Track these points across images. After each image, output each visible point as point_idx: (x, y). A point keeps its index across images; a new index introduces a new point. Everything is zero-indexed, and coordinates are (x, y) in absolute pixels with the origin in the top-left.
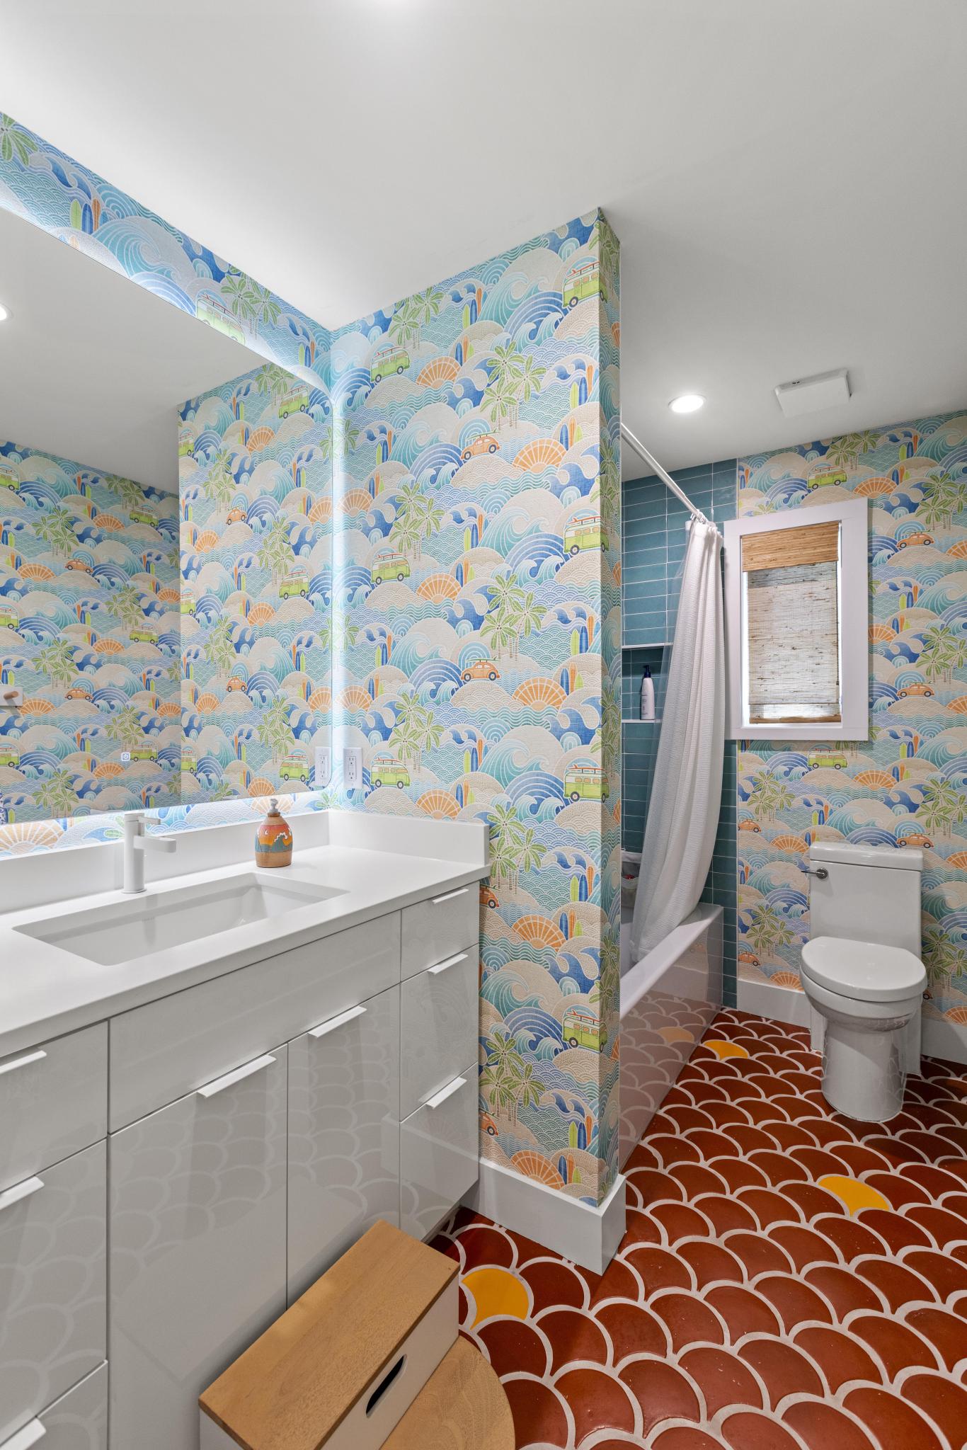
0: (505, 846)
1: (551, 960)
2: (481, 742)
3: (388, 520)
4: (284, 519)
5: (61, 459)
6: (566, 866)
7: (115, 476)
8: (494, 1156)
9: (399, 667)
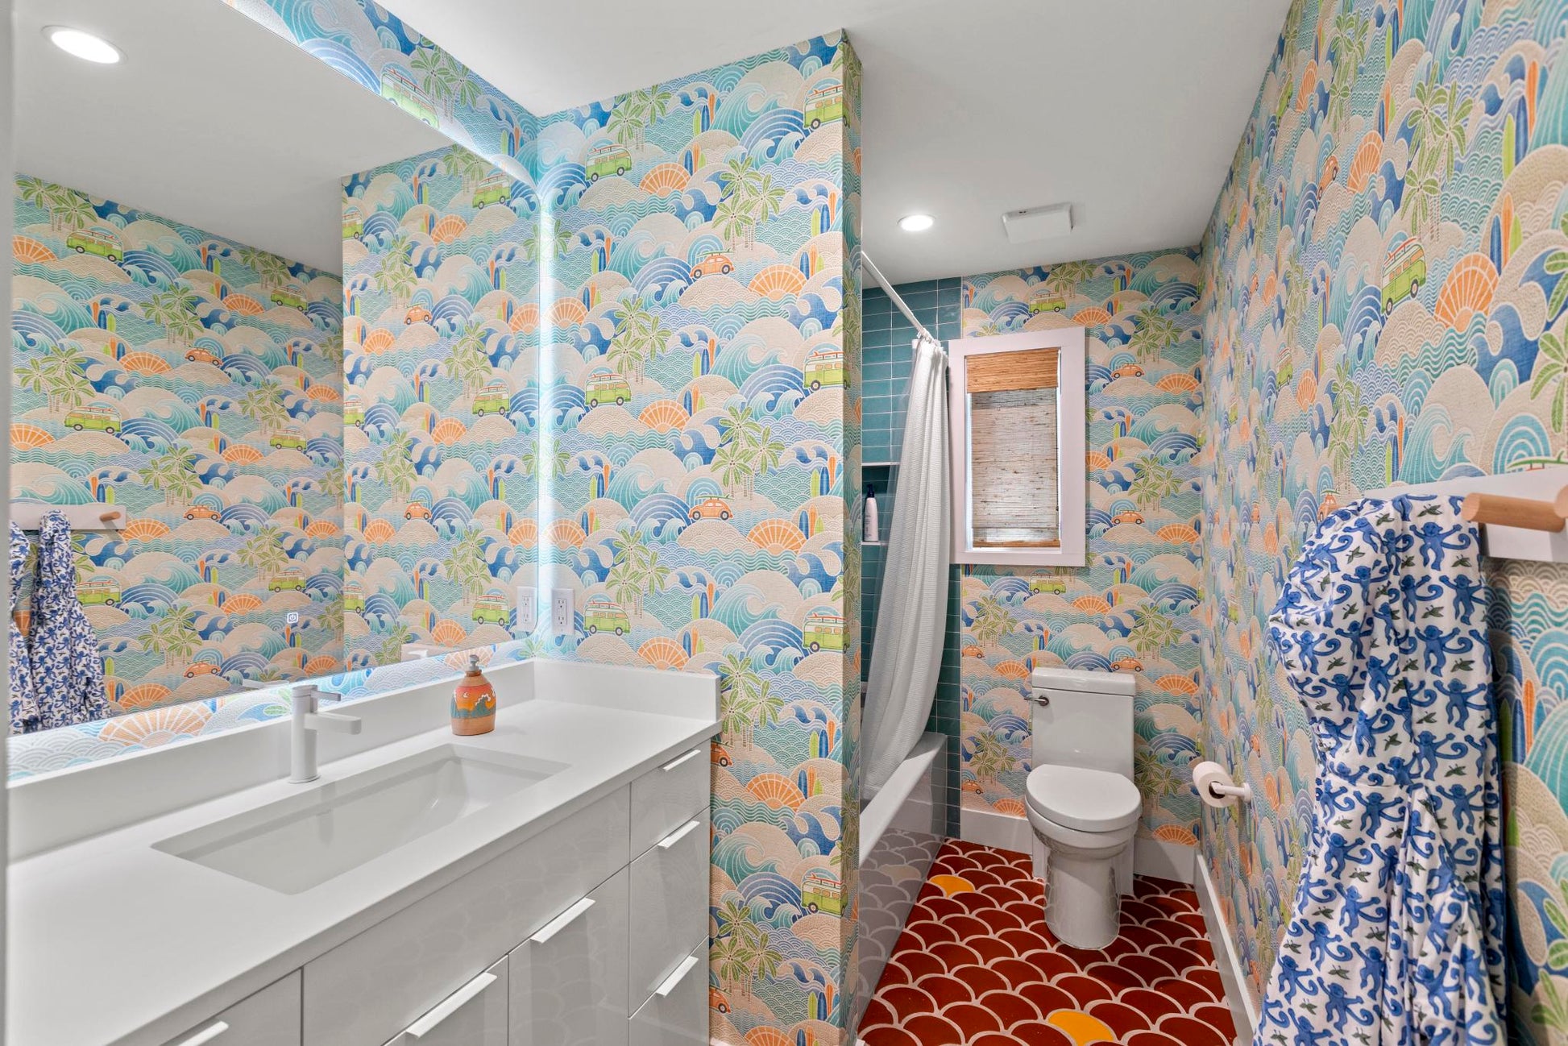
0: (739, 699)
1: (789, 821)
2: (711, 586)
3: (607, 336)
4: (479, 324)
5: (180, 225)
6: (805, 720)
7: (253, 249)
8: (726, 1035)
9: (617, 500)
